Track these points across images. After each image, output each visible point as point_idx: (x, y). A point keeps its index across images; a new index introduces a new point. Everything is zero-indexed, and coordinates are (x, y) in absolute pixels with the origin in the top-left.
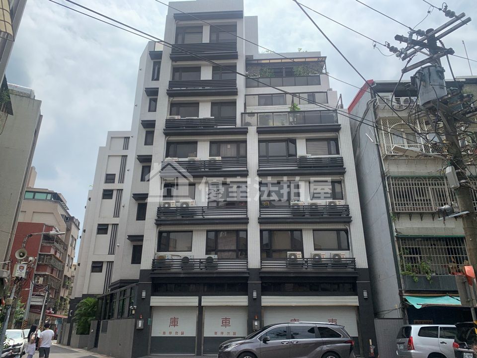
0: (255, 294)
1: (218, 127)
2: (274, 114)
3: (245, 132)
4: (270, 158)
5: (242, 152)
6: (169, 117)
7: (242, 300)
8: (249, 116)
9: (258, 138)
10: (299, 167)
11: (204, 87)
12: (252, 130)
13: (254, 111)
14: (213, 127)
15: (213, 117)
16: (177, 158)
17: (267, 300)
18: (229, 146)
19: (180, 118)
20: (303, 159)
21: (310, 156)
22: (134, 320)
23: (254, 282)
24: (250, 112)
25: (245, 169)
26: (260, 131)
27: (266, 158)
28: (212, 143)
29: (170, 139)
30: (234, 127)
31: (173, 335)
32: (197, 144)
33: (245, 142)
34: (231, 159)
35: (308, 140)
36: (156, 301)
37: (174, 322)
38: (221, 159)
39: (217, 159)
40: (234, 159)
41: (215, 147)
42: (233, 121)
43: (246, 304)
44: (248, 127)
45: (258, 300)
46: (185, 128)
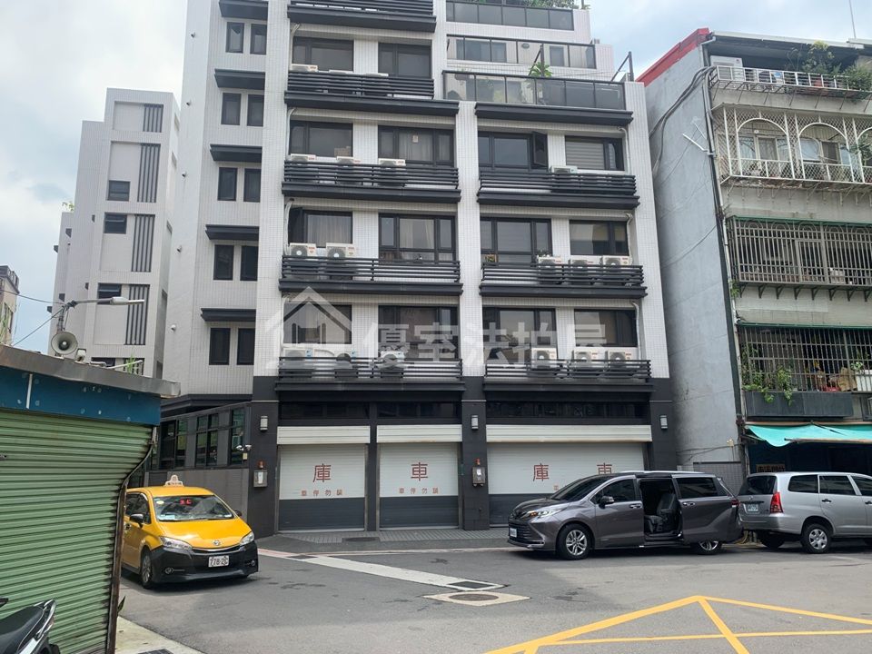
0: (475, 422)
1: (395, 96)
2: (508, 79)
3: (452, 113)
4: (497, 169)
5: (444, 155)
6: (292, 67)
7: (452, 433)
8: (457, 79)
9: (479, 127)
10: (554, 191)
11: (363, 8)
12: (467, 108)
13: (469, 70)
14: (385, 94)
15: (386, 75)
16: (314, 156)
17: (496, 433)
18: (416, 139)
19: (316, 70)
20: (562, 174)
21: (574, 170)
22: (246, 471)
23: (473, 400)
24: (460, 70)
25: (453, 188)
26: (481, 114)
27: (489, 169)
28: (383, 129)
29: (297, 114)
30: (429, 98)
31: (322, 496)
32: (352, 129)
33: (450, 132)
34: (421, 165)
35: (569, 138)
36: (288, 435)
37: (323, 474)
38: (404, 164)
39: (398, 164)
40: (427, 166)
41: (388, 137)
42: (428, 86)
43: (459, 439)
44: (461, 102)
45: (481, 432)
46: (326, 92)
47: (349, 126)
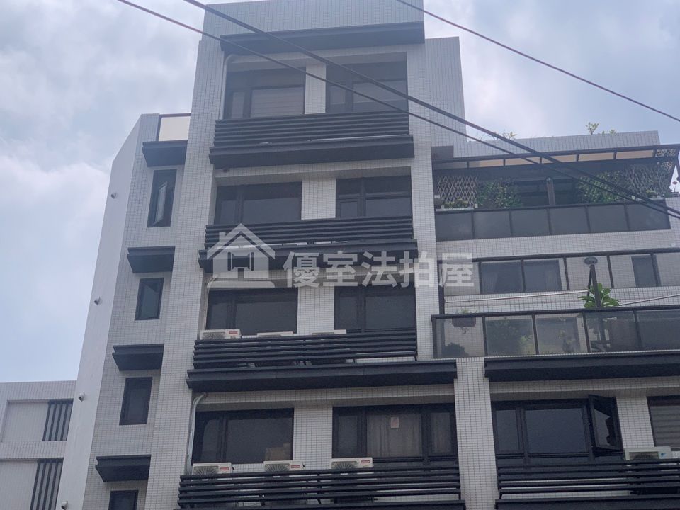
1: (360, 361)
2: (537, 317)
3: (447, 377)
4: (534, 461)
5: (440, 443)
6: (204, 333)
8: (456, 325)
9: (492, 395)
10: (634, 491)
12: (471, 369)
13: (472, 310)
14: (343, 360)
15: (344, 332)
16: (228, 465)
18: (395, 423)
19: (238, 336)
20: (645, 463)
21: (666, 453)
24: (460, 312)
25: (454, 497)
26: (494, 374)
27: (520, 462)
28: (340, 412)
29: (207, 402)
30: (411, 359)
32: (292, 417)
33: (448, 407)
34: (404, 465)
35: (655, 401)
38: (371, 465)
39: (360, 466)
40: (415, 464)
41: (349, 424)
42: (408, 340)
44: (458, 360)
46: (253, 366)
47: (287, 413)
